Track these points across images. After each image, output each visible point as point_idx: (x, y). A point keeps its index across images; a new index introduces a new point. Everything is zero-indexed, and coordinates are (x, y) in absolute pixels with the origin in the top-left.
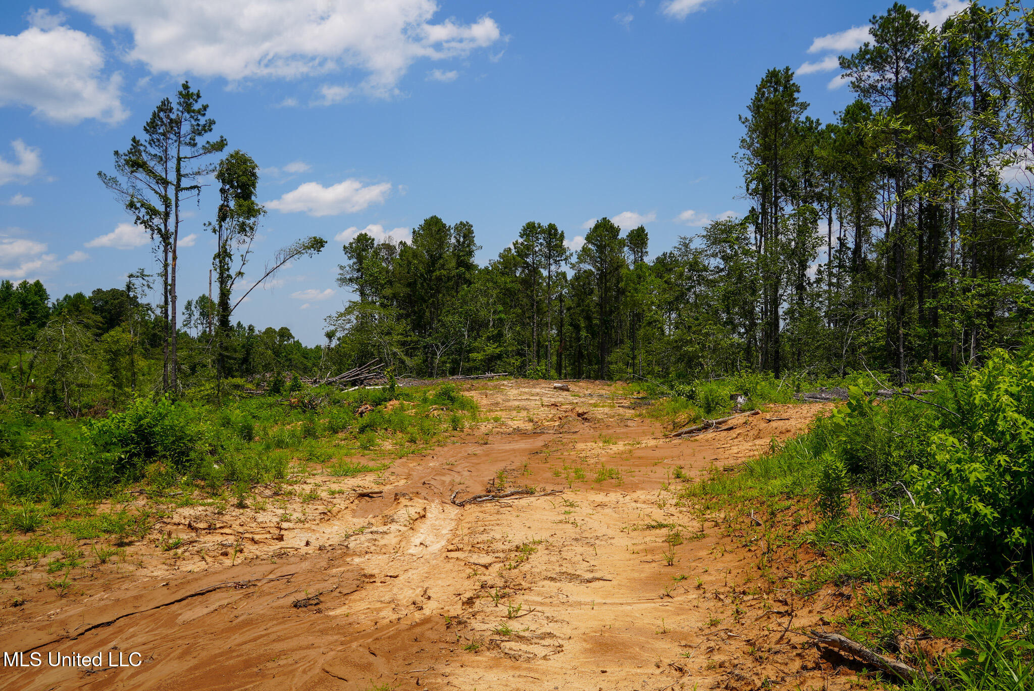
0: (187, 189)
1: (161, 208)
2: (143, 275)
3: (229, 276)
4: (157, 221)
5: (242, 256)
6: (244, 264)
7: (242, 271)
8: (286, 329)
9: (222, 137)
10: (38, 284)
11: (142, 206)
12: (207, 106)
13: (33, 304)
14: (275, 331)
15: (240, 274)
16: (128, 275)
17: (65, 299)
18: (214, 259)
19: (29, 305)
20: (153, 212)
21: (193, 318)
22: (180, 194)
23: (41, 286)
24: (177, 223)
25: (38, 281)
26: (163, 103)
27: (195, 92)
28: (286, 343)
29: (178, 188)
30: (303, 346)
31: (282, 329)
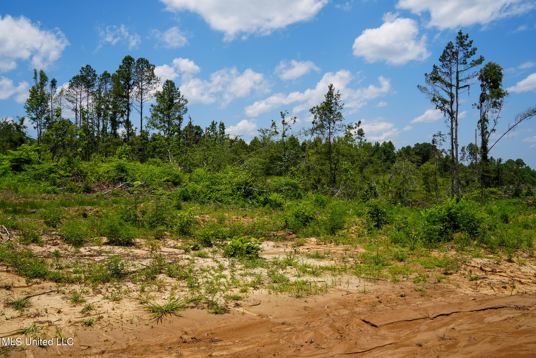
0: (462, 87)
1: (449, 99)
2: (440, 135)
3: (487, 132)
4: (447, 106)
5: (494, 120)
6: (495, 125)
7: (494, 129)
8: (520, 160)
9: (481, 56)
10: (390, 143)
11: (439, 99)
12: (472, 41)
13: (388, 152)
14: (513, 161)
15: (493, 130)
16: (433, 135)
17: (402, 149)
18: (478, 123)
19: (387, 152)
20: (445, 102)
21: (465, 155)
22: (458, 91)
23: (392, 143)
24: (457, 106)
25: (390, 141)
26: (449, 45)
27: (465, 35)
28: (520, 168)
29: (458, 88)
30: (532, 169)
31: (518, 160)
